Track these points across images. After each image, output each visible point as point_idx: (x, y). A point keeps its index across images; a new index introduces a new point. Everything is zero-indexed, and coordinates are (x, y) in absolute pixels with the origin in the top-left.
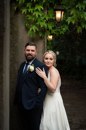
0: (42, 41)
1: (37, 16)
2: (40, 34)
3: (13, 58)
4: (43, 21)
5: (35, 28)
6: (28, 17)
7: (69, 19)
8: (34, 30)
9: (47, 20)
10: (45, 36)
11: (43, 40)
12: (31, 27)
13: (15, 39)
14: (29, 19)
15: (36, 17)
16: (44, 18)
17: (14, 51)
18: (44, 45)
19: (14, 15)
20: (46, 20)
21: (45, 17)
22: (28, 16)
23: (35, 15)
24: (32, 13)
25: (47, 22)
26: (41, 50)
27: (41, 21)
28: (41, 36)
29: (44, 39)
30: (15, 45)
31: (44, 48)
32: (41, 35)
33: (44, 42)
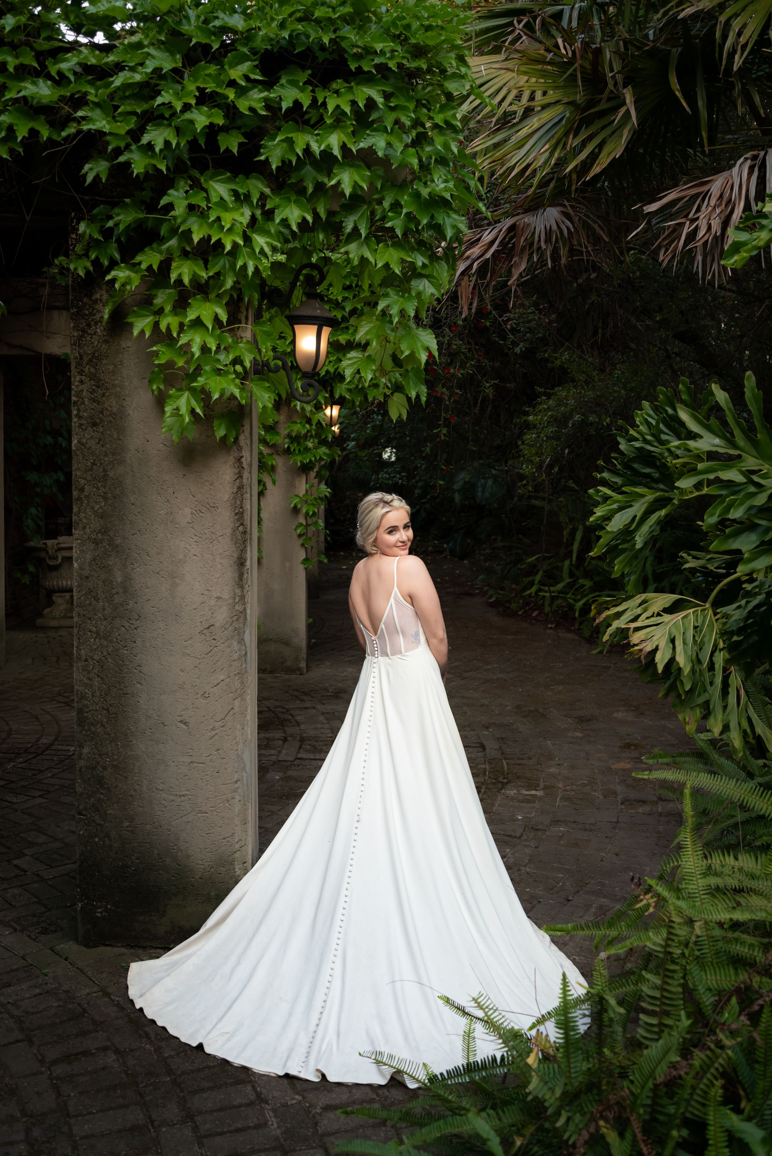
0: (231, 460)
1: (196, 350)
2: (220, 425)
3: (105, 531)
4: (227, 373)
5: (188, 402)
6: (156, 354)
7: (350, 359)
8: (184, 410)
9: (248, 364)
10: (242, 438)
11: (235, 454)
12: (170, 396)
13: (108, 446)
14: (162, 360)
15: (193, 355)
16: (231, 357)
17: (105, 499)
18: (241, 477)
19: (106, 342)
20: (244, 368)
21: (237, 354)
22: (155, 348)
23: (188, 345)
24: (175, 335)
25: (244, 377)
26: (226, 497)
27: (218, 372)
28: (224, 439)
29: (240, 449)
30: (111, 474)
31: (241, 488)
32: (220, 432)
33: (239, 460)
